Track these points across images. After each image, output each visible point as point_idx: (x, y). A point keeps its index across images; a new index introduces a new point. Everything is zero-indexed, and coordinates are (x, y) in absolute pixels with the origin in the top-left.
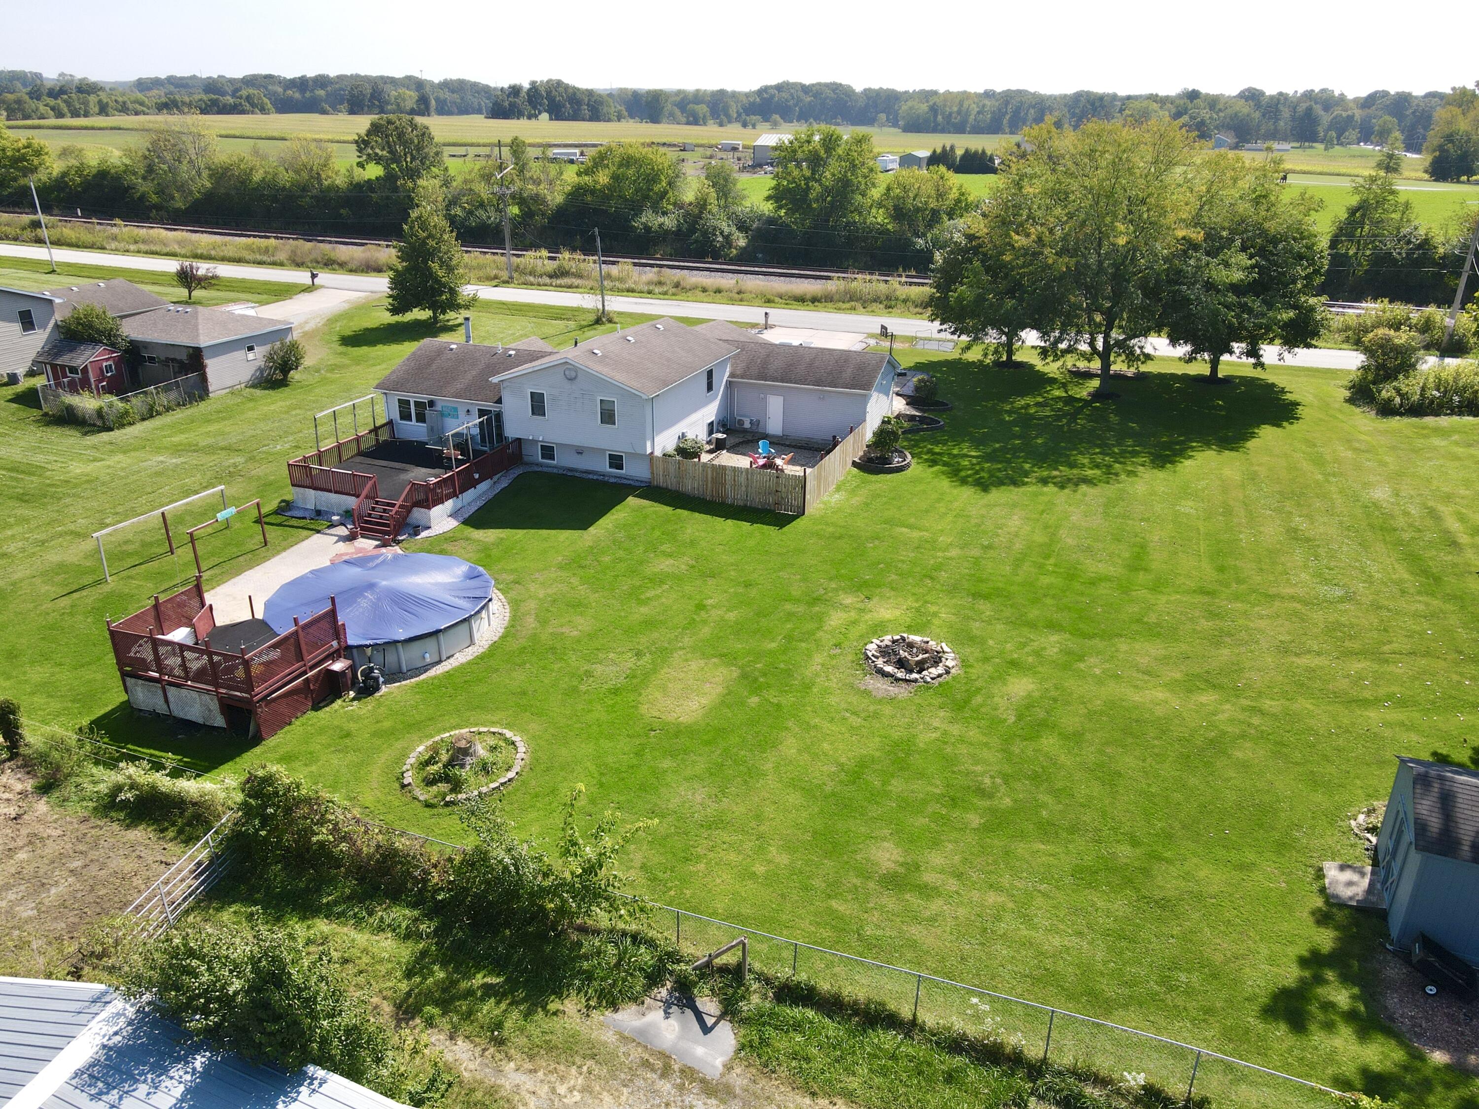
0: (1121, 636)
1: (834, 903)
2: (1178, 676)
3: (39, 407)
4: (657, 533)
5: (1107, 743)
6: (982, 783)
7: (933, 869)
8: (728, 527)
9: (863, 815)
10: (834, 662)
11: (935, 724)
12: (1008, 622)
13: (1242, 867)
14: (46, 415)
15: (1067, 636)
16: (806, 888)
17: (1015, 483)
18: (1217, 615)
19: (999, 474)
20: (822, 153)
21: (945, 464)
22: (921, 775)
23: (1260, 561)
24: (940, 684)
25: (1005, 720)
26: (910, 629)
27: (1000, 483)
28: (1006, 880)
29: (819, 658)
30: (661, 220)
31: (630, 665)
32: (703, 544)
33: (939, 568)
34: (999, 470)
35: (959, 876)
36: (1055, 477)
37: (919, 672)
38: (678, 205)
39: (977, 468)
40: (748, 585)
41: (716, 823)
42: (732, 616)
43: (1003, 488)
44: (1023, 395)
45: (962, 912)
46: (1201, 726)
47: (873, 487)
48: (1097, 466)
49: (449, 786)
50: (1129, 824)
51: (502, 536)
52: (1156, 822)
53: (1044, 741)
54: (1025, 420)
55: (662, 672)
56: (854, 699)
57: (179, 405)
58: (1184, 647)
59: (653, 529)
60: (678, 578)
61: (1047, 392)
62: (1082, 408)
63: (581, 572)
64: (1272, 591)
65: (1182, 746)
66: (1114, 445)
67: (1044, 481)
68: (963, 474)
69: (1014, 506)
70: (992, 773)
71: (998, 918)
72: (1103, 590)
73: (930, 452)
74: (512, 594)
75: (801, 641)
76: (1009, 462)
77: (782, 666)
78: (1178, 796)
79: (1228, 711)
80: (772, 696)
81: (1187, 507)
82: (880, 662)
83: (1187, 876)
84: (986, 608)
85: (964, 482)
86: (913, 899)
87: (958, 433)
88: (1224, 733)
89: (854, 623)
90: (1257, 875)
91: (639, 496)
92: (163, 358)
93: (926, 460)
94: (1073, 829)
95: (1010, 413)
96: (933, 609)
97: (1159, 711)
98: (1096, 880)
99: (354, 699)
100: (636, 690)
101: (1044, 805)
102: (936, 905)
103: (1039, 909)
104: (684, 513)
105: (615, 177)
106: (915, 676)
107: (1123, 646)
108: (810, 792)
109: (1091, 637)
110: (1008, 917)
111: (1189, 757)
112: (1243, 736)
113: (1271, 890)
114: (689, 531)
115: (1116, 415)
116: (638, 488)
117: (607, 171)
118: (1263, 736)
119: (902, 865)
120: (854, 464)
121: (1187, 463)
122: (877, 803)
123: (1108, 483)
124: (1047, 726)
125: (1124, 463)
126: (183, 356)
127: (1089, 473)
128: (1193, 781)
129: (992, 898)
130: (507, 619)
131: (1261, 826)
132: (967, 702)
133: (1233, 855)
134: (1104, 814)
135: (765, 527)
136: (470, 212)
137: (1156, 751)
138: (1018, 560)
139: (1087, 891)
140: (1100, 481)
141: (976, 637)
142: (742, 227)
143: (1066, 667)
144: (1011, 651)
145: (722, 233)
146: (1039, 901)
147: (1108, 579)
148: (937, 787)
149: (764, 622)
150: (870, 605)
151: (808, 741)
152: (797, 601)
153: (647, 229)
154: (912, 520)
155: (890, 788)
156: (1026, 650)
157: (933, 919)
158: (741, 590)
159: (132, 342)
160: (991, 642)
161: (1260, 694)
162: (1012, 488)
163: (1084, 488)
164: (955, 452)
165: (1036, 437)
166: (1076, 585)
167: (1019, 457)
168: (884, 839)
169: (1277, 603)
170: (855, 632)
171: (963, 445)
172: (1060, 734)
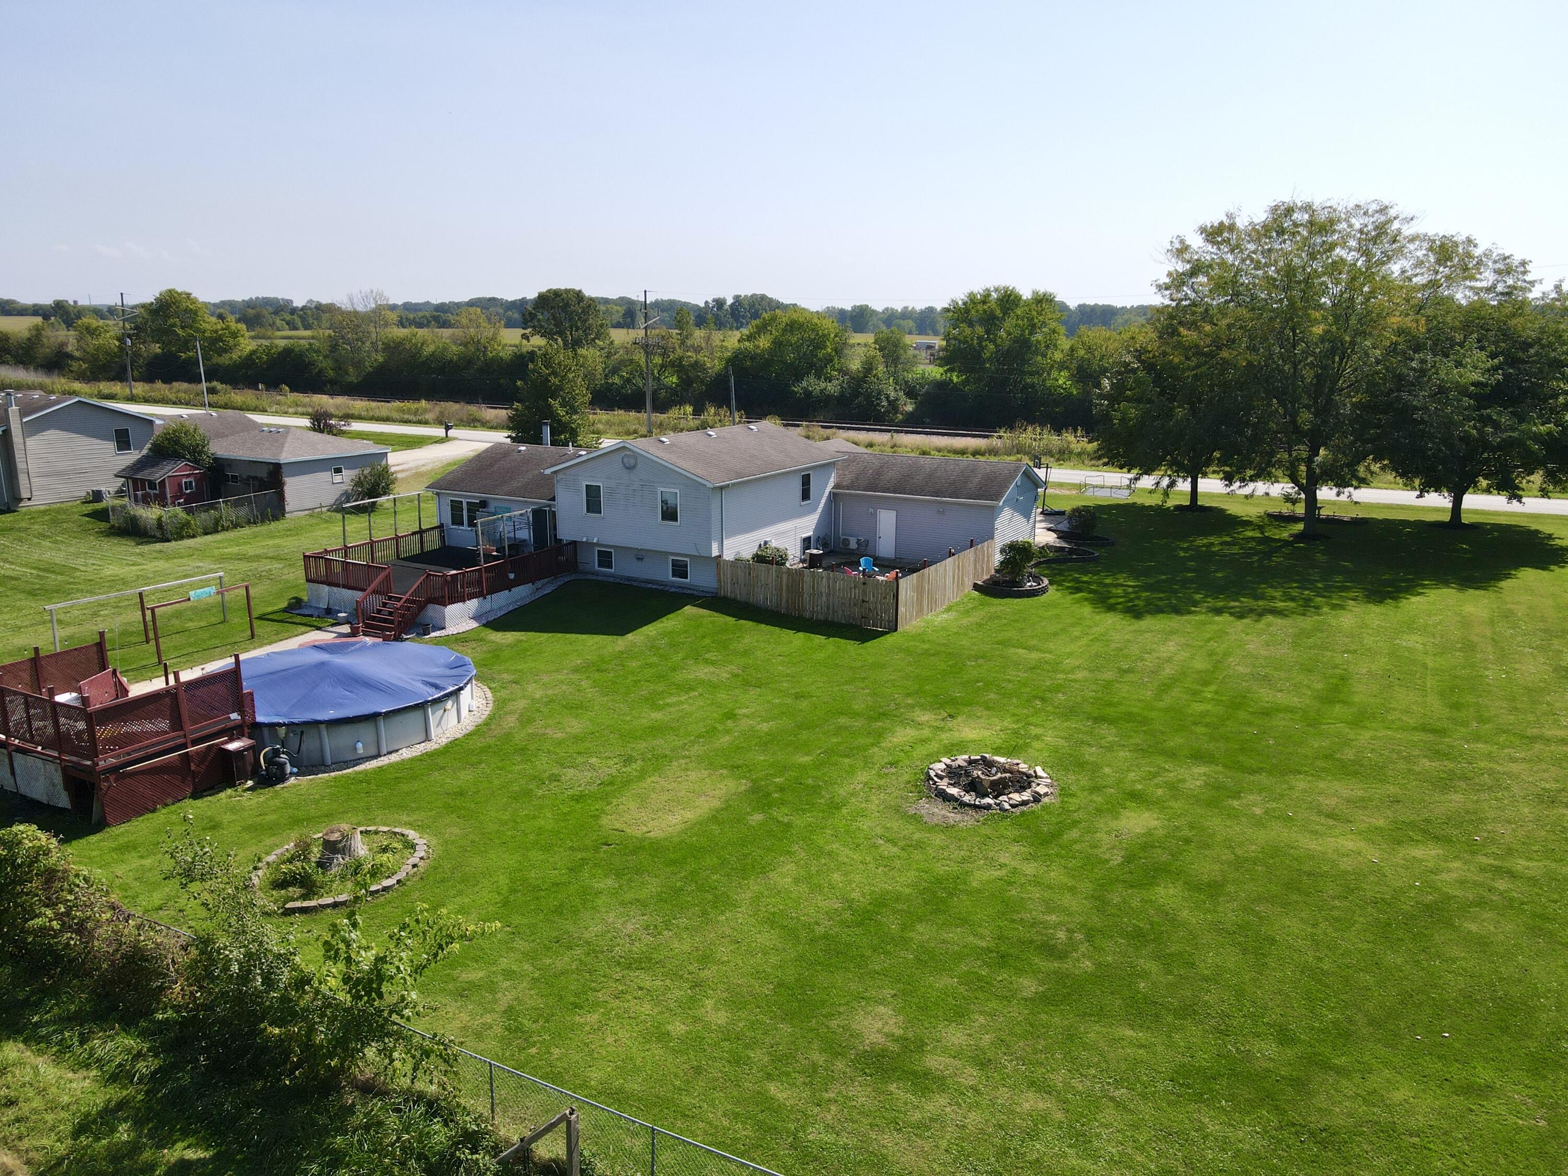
0: (1300, 773)
1: (773, 1088)
2: (1381, 823)
3: (108, 521)
4: (707, 641)
5: (1259, 899)
6: (1053, 937)
7: (945, 1051)
8: (796, 640)
9: (860, 967)
10: (882, 782)
11: (1002, 860)
12: (1138, 749)
13: (1469, 1090)
14: (113, 527)
15: (1220, 768)
16: (737, 1061)
17: (1177, 611)
18: (1446, 755)
19: (1160, 603)
20: (998, 313)
21: (1091, 592)
22: (964, 921)
23: (1514, 699)
24: (1023, 813)
25: (1107, 861)
26: (998, 751)
27: (1159, 611)
28: (1058, 1079)
29: (862, 776)
30: (823, 385)
31: (613, 771)
32: (759, 653)
33: (1057, 689)
34: (1161, 599)
35: (983, 1064)
36: (1233, 608)
37: (996, 797)
38: (843, 372)
39: (1132, 596)
40: (798, 696)
41: (643, 963)
42: (765, 727)
43: (1161, 615)
44: (1206, 534)
45: (974, 1119)
46: (1412, 887)
47: (993, 609)
48: (1293, 599)
49: (303, 891)
50: (1278, 1010)
51: (522, 638)
52: (1324, 1011)
53: (1160, 890)
54: (1206, 557)
55: (649, 780)
56: (895, 824)
57: (249, 522)
58: (1392, 789)
59: (704, 637)
60: (713, 686)
61: (1238, 533)
62: (1281, 547)
63: (597, 676)
64: (1530, 732)
65: (1379, 911)
66: (1316, 581)
67: (1218, 611)
68: (1112, 601)
69: (1172, 632)
70: (1071, 926)
71: (1033, 1134)
72: (1279, 722)
73: (1076, 580)
74: (504, 694)
75: (847, 756)
76: (1175, 592)
77: (810, 781)
78: (1367, 979)
79: (1456, 869)
80: (783, 814)
81: (1413, 641)
82: (943, 784)
83: (1371, 1098)
84: (1109, 733)
85: (1111, 608)
86: (898, 1091)
87: (1115, 566)
88: (1450, 898)
89: (924, 741)
90: (1495, 1106)
91: (700, 606)
92: (245, 477)
93: (1068, 588)
94: (1186, 1011)
95: (1186, 550)
96: (1034, 731)
97: (1346, 864)
98: (1211, 1090)
99: (249, 789)
100: (606, 798)
101: (1145, 975)
102: (938, 1103)
103: (1106, 1126)
104: (749, 624)
105: (777, 343)
106: (988, 800)
107: (1300, 783)
108: (791, 934)
109: (1253, 772)
110: (1049, 1133)
111: (1389, 925)
112: (1481, 903)
113: (1518, 1130)
114: (746, 641)
115: (1324, 555)
116: (699, 598)
117: (769, 337)
118: (1510, 905)
119: (896, 1040)
120: (976, 587)
121: (1414, 599)
122: (886, 953)
123: (1304, 615)
124: (1169, 872)
125: (1330, 597)
126: (263, 473)
127: (1280, 605)
128: (1392, 958)
129: (1030, 1102)
130: (484, 717)
131: (1505, 1030)
132: (1055, 836)
133: (1456, 1072)
134: (1240, 994)
135: (843, 641)
136: (628, 381)
137: (1336, 913)
138: (1164, 685)
139: (1192, 1107)
140: (1293, 613)
141: (1087, 763)
142: (911, 393)
143: (1212, 803)
144: (1134, 781)
145: (888, 397)
146: (1109, 1114)
147: (1291, 710)
148: (982, 937)
149: (804, 735)
150: (950, 723)
151: (814, 869)
152: (856, 715)
153: (808, 394)
154: (1034, 642)
155: (911, 935)
156: (1156, 781)
157: (922, 1126)
158: (789, 701)
159: (216, 460)
160: (1107, 770)
161: (1510, 852)
162: (1174, 616)
163: (1270, 618)
164: (1108, 581)
165: (1216, 571)
166: (1242, 715)
167: (1189, 588)
168: (882, 1002)
169: (1538, 746)
170: (921, 751)
171: (1118, 576)
172: (1186, 883)
